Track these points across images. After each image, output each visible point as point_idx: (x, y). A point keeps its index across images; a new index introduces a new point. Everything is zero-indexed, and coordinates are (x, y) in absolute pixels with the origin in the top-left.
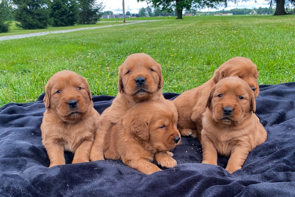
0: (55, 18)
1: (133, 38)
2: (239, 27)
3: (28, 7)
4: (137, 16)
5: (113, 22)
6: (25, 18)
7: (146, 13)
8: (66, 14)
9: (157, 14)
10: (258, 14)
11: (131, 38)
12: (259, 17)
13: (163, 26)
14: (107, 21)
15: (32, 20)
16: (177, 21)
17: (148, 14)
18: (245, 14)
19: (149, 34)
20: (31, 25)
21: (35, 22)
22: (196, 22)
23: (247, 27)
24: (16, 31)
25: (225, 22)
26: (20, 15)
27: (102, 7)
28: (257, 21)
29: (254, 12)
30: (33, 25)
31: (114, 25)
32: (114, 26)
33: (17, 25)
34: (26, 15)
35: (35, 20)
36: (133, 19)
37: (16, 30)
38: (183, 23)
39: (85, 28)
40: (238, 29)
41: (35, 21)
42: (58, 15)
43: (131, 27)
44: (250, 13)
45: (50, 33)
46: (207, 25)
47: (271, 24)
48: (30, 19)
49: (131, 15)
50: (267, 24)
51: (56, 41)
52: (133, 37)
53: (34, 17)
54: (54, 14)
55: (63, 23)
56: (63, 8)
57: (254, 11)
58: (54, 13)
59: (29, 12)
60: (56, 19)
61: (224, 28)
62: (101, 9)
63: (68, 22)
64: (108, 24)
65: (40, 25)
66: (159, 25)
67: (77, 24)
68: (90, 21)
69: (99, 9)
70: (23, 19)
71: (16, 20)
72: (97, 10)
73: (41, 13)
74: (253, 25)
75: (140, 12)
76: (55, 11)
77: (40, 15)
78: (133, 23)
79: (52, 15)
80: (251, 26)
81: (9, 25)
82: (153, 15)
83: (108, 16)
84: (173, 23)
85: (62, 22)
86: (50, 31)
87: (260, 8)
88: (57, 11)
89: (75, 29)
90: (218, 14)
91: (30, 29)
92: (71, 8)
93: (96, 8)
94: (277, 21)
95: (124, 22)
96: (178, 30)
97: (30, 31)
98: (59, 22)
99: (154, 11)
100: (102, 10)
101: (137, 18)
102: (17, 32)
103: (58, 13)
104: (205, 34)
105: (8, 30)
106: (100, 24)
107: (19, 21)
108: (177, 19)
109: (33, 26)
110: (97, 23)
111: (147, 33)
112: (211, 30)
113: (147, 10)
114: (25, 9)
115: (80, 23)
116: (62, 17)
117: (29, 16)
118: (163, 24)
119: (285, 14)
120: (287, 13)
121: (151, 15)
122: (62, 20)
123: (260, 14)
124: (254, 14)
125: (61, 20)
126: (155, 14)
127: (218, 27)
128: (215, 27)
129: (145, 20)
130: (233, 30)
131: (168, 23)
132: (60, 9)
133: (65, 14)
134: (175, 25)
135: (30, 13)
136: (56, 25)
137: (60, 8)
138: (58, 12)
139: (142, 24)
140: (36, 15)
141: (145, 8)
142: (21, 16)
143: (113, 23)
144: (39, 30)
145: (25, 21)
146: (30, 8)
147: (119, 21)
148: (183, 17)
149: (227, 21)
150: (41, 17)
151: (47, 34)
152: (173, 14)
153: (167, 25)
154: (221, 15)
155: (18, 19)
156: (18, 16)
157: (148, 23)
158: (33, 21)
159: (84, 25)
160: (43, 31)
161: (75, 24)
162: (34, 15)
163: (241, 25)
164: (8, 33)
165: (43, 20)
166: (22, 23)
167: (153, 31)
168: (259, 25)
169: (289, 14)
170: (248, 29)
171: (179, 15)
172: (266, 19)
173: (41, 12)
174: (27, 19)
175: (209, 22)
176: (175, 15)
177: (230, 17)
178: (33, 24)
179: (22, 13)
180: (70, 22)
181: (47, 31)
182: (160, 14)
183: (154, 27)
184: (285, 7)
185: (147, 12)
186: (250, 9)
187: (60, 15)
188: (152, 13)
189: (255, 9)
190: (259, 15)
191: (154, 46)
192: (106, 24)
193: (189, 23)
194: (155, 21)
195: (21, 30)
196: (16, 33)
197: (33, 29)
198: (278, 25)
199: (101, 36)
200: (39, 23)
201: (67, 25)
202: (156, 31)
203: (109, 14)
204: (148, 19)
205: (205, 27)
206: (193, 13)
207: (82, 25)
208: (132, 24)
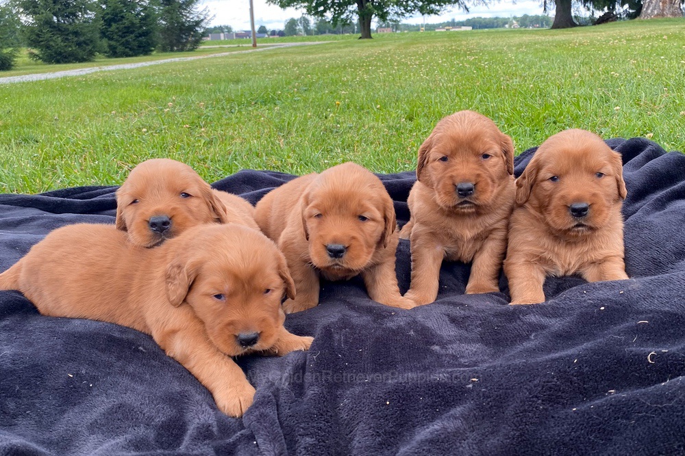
0: (111, 39)
1: (267, 74)
2: (480, 50)
3: (55, 19)
4: (281, 34)
5: (232, 46)
6: (49, 41)
7: (298, 28)
8: (134, 31)
9: (322, 29)
10: (521, 26)
11: (263, 73)
12: (521, 32)
13: (331, 52)
14: (219, 44)
15: (62, 44)
16: (361, 42)
17: (303, 31)
18: (496, 27)
19: (299, 67)
20: (60, 54)
21: (70, 49)
22: (397, 44)
23: (497, 49)
24: (29, 67)
25: (455, 41)
26: (38, 35)
27: (208, 18)
28: (517, 39)
29: (513, 24)
30: (65, 54)
31: (233, 53)
32: (231, 55)
33: (32, 55)
34: (49, 35)
35: (70, 44)
36: (273, 41)
37: (30, 64)
38: (371, 46)
39: (173, 60)
40: (480, 53)
41: (70, 46)
42: (116, 33)
43: (266, 56)
44: (507, 26)
45: (98, 70)
46: (418, 47)
47: (543, 42)
48: (58, 41)
49: (269, 33)
50: (535, 44)
51: (106, 83)
52: (266, 72)
53: (67, 39)
54: (108, 31)
55: (127, 50)
56: (128, 19)
57: (514, 22)
58: (109, 29)
59: (57, 29)
60: (113, 43)
61: (451, 52)
62: (206, 21)
63: (139, 47)
64: (222, 50)
65: (81, 54)
66: (324, 51)
67: (158, 52)
68: (184, 45)
69: (202, 20)
70: (43, 43)
71: (30, 45)
72: (198, 23)
73: (83, 31)
74: (509, 46)
75: (286, 26)
76: (110, 25)
77: (80, 35)
78: (271, 48)
79: (104, 34)
80: (505, 48)
81: (14, 56)
82: (314, 33)
83: (222, 35)
84: (352, 47)
85: (126, 48)
86: (101, 65)
87: (526, 17)
88: (114, 26)
89: (152, 60)
90: (443, 28)
91: (58, 62)
92: (144, 19)
93: (196, 19)
94: (556, 37)
95: (255, 46)
96: (360, 58)
97: (58, 66)
98: (120, 49)
99: (315, 23)
100: (207, 23)
101: (281, 38)
102: (31, 69)
103: (117, 31)
104: (411, 64)
105: (12, 65)
106: (204, 51)
107: (35, 47)
108: (360, 38)
109: (66, 57)
110: (197, 50)
111: (296, 64)
112: (424, 56)
113: (301, 22)
114: (48, 23)
115: (164, 50)
116: (125, 37)
117: (55, 37)
118: (332, 48)
119: (574, 25)
120: (578, 23)
121: (308, 32)
122: (126, 45)
123: (526, 27)
124: (514, 28)
125: (123, 44)
126: (316, 29)
127: (439, 51)
128: (433, 51)
129: (296, 41)
130: (469, 55)
131: (342, 45)
132: (121, 22)
133: (132, 32)
134: (355, 49)
135: (59, 30)
136: (114, 53)
137: (121, 20)
138: (117, 28)
139: (289, 50)
140: (71, 35)
141: (296, 18)
142: (40, 37)
143: (230, 49)
144: (78, 65)
145: (48, 47)
146: (58, 21)
147: (244, 45)
148: (372, 35)
149: (459, 41)
150: (82, 39)
151: (93, 71)
152: (354, 30)
153: (340, 50)
154: (449, 29)
155: (34, 43)
156: (34, 37)
157: (301, 46)
158: (66, 46)
159: (173, 53)
160: (87, 67)
161: (152, 51)
162: (67, 35)
163: (486, 46)
164: (12, 72)
165: (87, 45)
166: (42, 50)
167: (309, 62)
168: (520, 46)
169: (580, 25)
170: (499, 53)
171: (366, 32)
172: (537, 34)
173: (82, 28)
174: (52, 43)
175: (423, 43)
176: (357, 32)
177: (466, 33)
178: (65, 52)
179: (42, 32)
180: (142, 49)
181: (94, 66)
182: (327, 31)
183: (312, 53)
184: (573, 15)
185: (300, 27)
186: (505, 19)
187: (120, 33)
188: (312, 28)
189: (515, 18)
190: (523, 29)
191: (306, 88)
192: (217, 50)
193: (383, 45)
194: (317, 43)
195: (41, 64)
196: (28, 71)
197: (66, 62)
198: (559, 45)
199: (202, 72)
200: (79, 50)
201: (136, 55)
202: (315, 60)
203: (223, 32)
204: (303, 41)
205: (414, 52)
206: (393, 27)
207: (168, 53)
208: (269, 50)
